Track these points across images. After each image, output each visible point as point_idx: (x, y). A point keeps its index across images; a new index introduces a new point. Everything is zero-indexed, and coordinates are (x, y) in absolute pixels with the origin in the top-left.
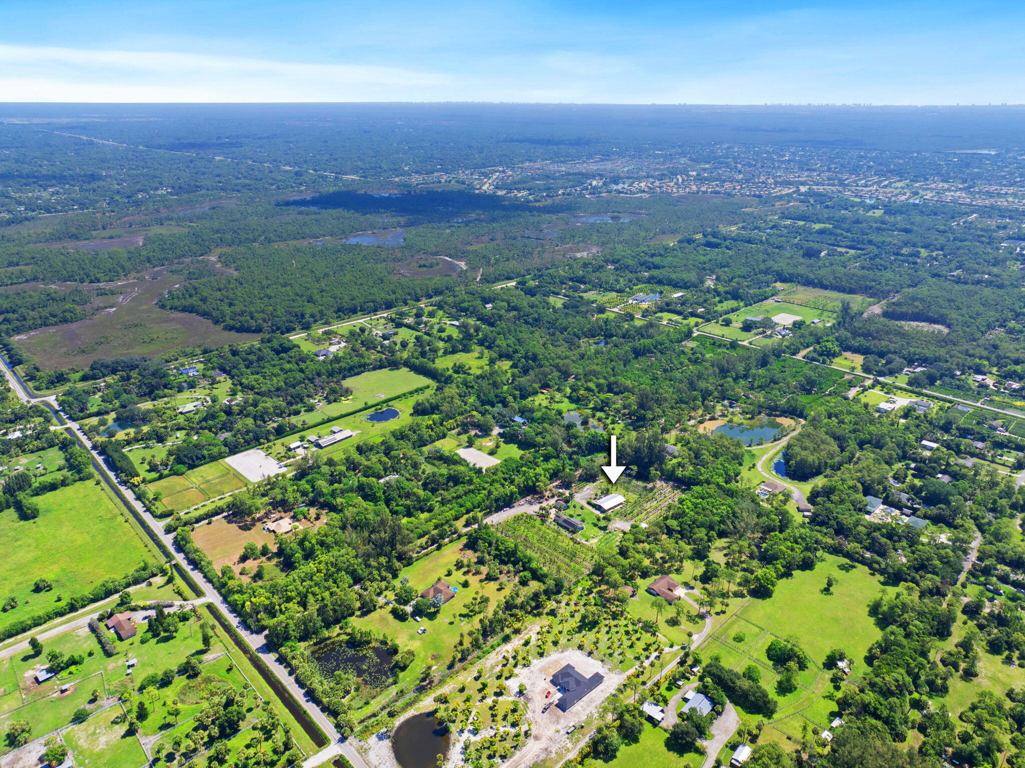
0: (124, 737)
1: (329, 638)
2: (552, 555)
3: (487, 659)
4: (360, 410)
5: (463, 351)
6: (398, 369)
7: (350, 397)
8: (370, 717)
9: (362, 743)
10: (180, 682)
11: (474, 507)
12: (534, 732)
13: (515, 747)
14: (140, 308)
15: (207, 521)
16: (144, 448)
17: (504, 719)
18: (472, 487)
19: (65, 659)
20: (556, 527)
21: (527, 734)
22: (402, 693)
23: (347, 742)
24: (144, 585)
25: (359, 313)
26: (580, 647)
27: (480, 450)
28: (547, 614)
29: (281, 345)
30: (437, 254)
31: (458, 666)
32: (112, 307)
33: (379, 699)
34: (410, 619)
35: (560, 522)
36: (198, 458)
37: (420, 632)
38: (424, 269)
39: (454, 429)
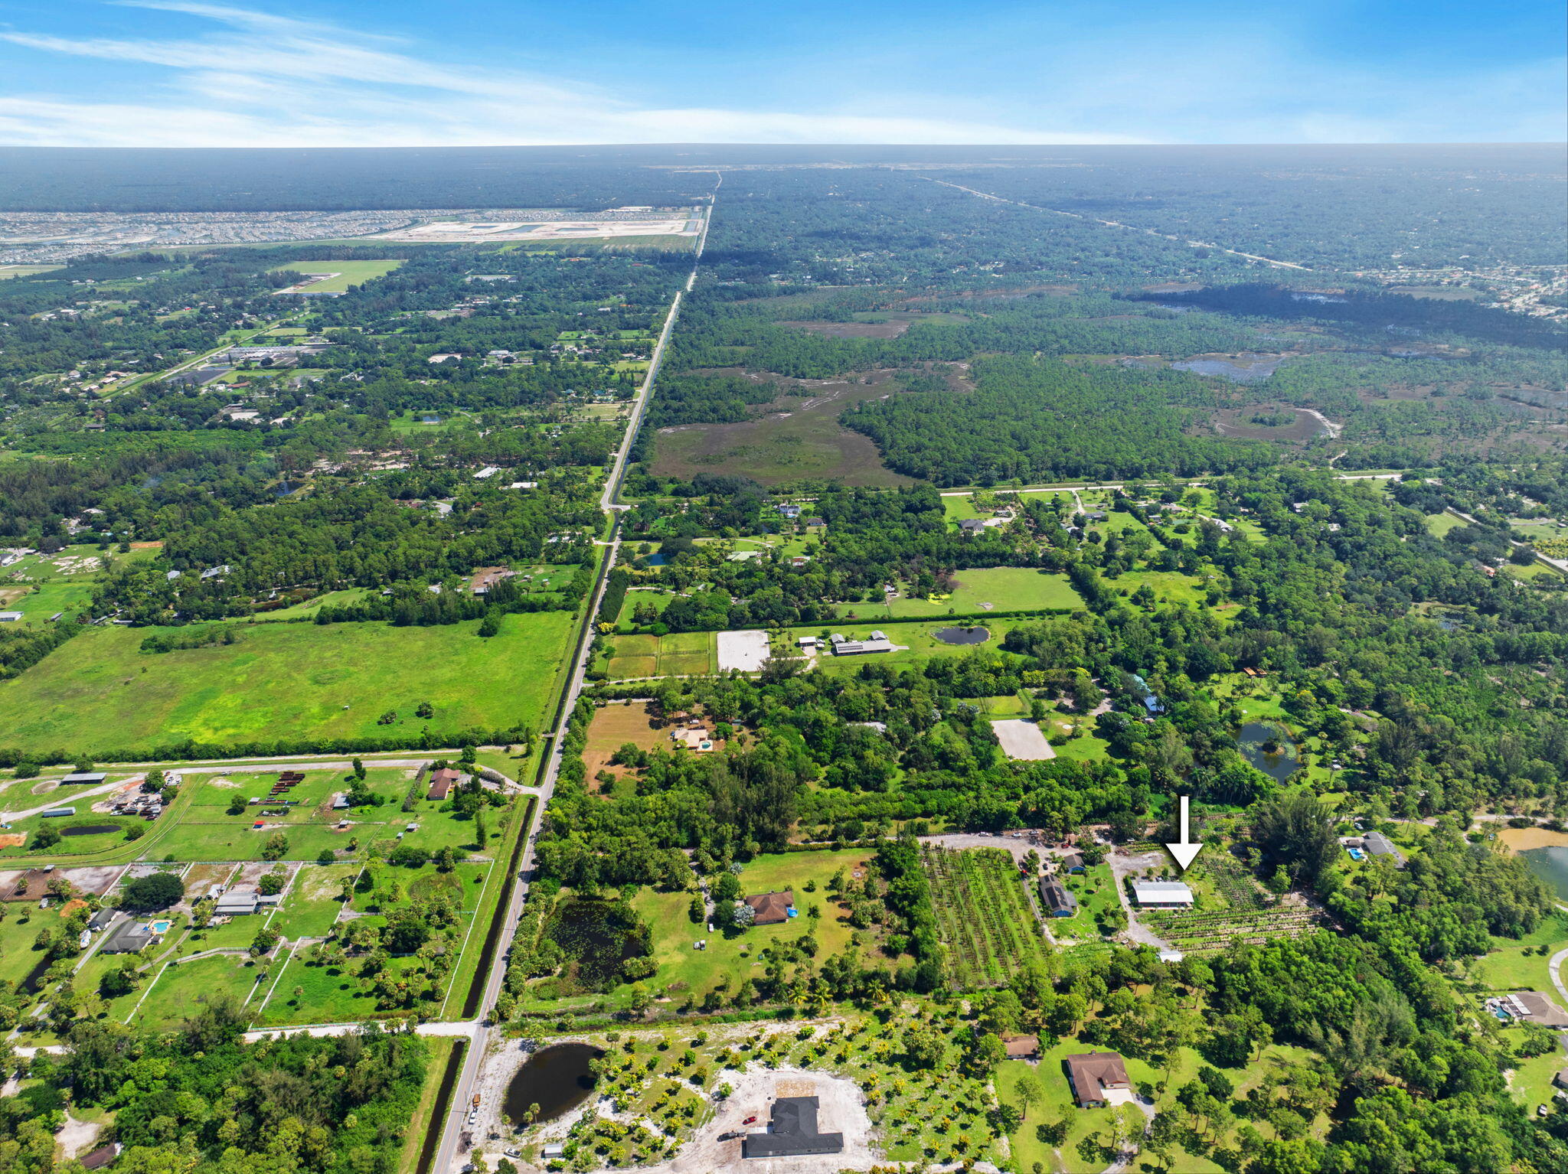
0: (336, 899)
1: (601, 898)
3: (735, 1027)
4: (937, 619)
5: (1184, 570)
6: (1053, 573)
7: (945, 596)
8: (538, 1016)
9: (501, 1040)
10: (429, 869)
11: (940, 812)
12: (679, 1158)
13: (639, 1159)
14: (817, 419)
15: (624, 701)
16: (655, 592)
17: (667, 1116)
18: (962, 780)
19: (367, 794)
20: (1031, 893)
21: (670, 1154)
22: (600, 1008)
23: (488, 1030)
24: (503, 748)
25: (1082, 478)
26: (867, 1087)
27: (1043, 730)
28: (877, 1013)
29: (921, 501)
30: (1306, 404)
31: (693, 1014)
32: (788, 411)
33: (571, 1000)
34: (704, 923)
36: (686, 622)
37: (697, 945)
38: (1259, 426)
39: (1037, 686)
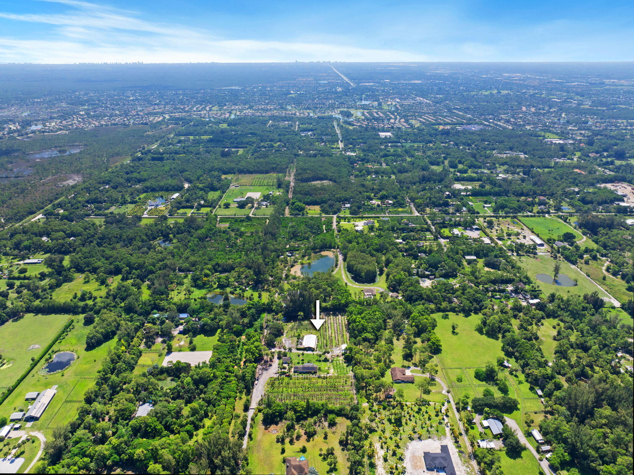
5: (65, 281)
6: (21, 318)
20: (302, 375)
26: (411, 439)
27: (180, 351)
28: (370, 433)
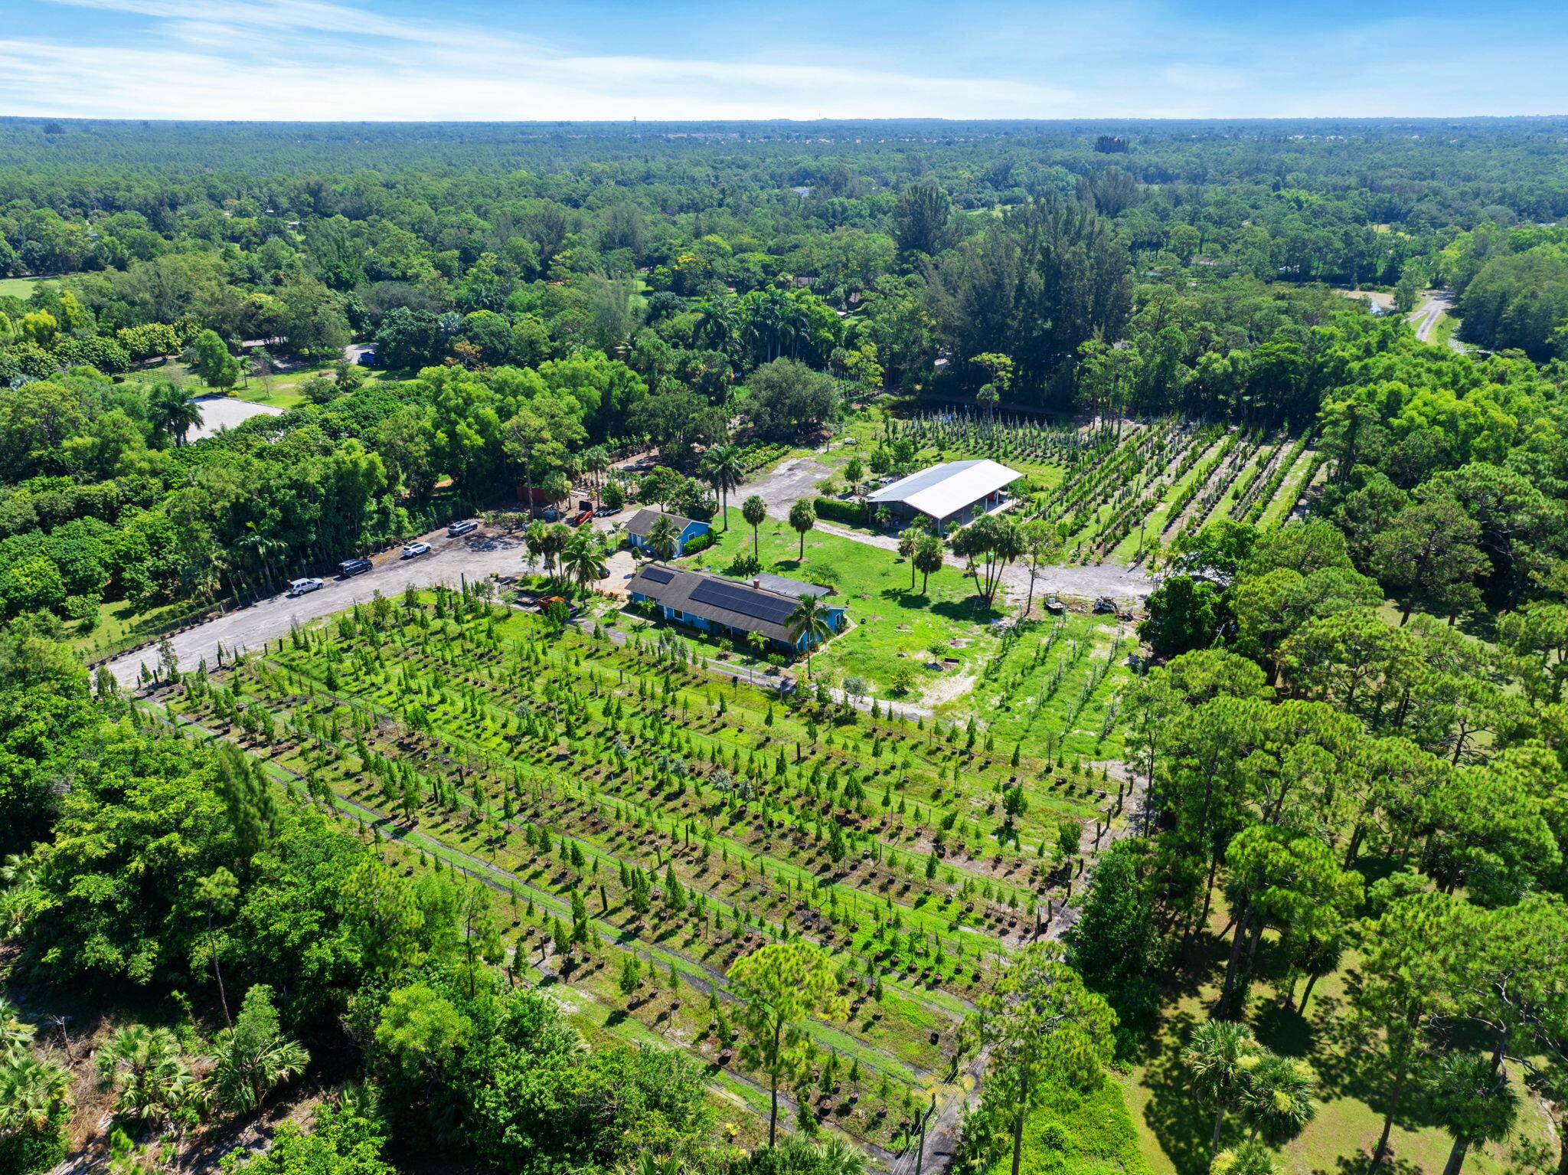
2: (641, 838)
20: (651, 636)
35: (675, 600)
